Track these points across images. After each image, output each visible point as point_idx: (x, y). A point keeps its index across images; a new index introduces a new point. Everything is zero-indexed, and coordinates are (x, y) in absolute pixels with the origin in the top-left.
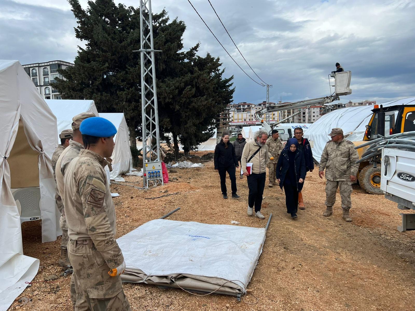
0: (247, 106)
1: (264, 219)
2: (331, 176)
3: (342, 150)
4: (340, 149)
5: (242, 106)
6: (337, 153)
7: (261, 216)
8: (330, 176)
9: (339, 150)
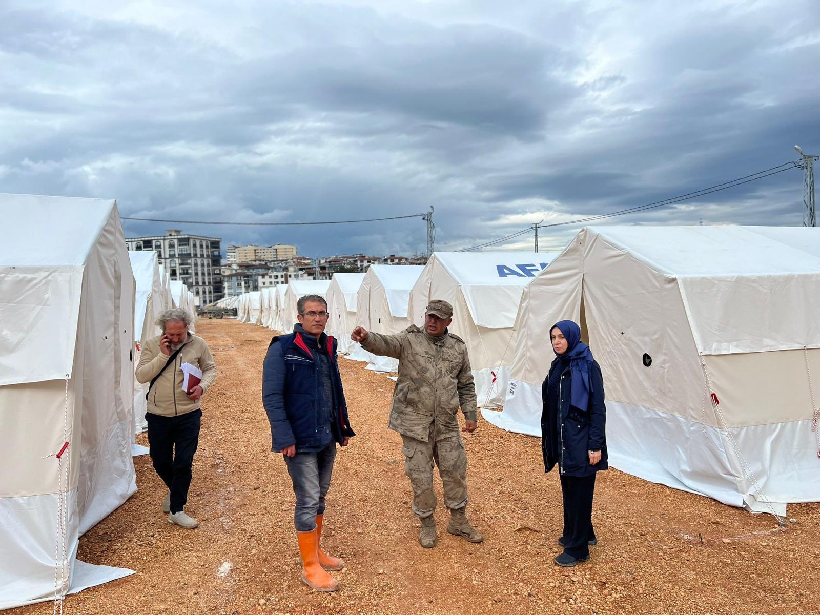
0: (366, 261)
1: (195, 527)
2: (425, 429)
3: (450, 359)
4: (446, 356)
5: (359, 262)
6: (439, 366)
7: (189, 521)
8: (420, 427)
9: (444, 359)
